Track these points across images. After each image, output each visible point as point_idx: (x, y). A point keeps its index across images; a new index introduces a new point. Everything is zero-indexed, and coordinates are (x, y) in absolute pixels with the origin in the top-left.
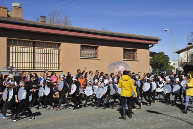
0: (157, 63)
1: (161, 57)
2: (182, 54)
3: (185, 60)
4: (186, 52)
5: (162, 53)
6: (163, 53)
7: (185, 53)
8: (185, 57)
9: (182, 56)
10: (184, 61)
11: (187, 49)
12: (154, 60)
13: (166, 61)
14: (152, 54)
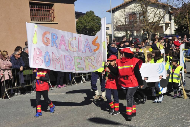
0: (85, 28)
1: (90, 19)
2: (117, 13)
3: (123, 21)
4: (123, 9)
5: (91, 13)
6: (93, 12)
7: (122, 12)
8: (122, 16)
9: (119, 17)
10: (120, 23)
11: (124, 6)
12: (81, 23)
13: (97, 23)
14: (78, 15)
